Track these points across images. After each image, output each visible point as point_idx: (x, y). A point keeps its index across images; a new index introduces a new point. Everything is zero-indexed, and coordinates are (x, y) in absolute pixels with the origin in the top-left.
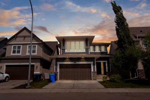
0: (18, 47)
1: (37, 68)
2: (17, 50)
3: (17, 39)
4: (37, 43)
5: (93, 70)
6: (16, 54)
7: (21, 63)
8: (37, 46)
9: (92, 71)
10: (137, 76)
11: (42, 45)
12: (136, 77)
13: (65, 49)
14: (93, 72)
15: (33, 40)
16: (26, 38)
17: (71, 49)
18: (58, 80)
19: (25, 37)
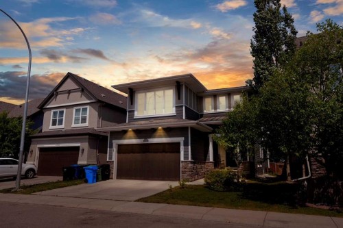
0: (60, 112)
1: (83, 152)
2: (58, 118)
3: (58, 96)
4: (88, 101)
5: (185, 158)
6: (57, 127)
7: (59, 143)
8: (88, 107)
9: (182, 159)
10: (307, 175)
11: (97, 106)
12: (304, 178)
13: (134, 111)
14: (182, 162)
15: (83, 96)
16: (71, 94)
17: (145, 110)
18: (112, 179)
19: (69, 92)
